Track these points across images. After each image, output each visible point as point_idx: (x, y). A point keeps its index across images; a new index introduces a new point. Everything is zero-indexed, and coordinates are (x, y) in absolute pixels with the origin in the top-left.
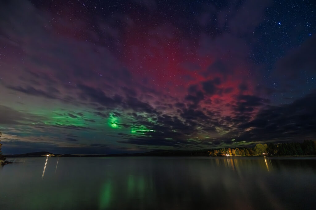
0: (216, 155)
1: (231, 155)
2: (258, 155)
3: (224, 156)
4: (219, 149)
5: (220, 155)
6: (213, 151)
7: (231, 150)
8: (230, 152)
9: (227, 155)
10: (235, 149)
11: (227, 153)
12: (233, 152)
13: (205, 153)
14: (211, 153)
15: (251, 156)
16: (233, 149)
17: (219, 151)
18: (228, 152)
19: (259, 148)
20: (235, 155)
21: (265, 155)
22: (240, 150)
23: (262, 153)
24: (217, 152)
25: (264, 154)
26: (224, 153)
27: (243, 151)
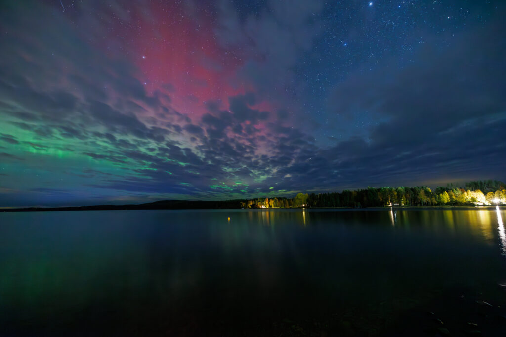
0: (250, 207)
1: (268, 207)
2: (297, 207)
3: (259, 208)
4: (255, 200)
5: (254, 207)
6: (247, 202)
7: (269, 201)
8: (267, 203)
9: (263, 207)
10: (273, 199)
11: (263, 204)
12: (270, 203)
13: (236, 204)
14: (244, 204)
15: (290, 208)
16: (271, 200)
17: (253, 201)
18: (265, 203)
19: (299, 199)
20: (273, 207)
21: (304, 207)
22: (279, 201)
23: (302, 204)
24: (251, 204)
25: (304, 205)
26: (260, 204)
27: (282, 202)
